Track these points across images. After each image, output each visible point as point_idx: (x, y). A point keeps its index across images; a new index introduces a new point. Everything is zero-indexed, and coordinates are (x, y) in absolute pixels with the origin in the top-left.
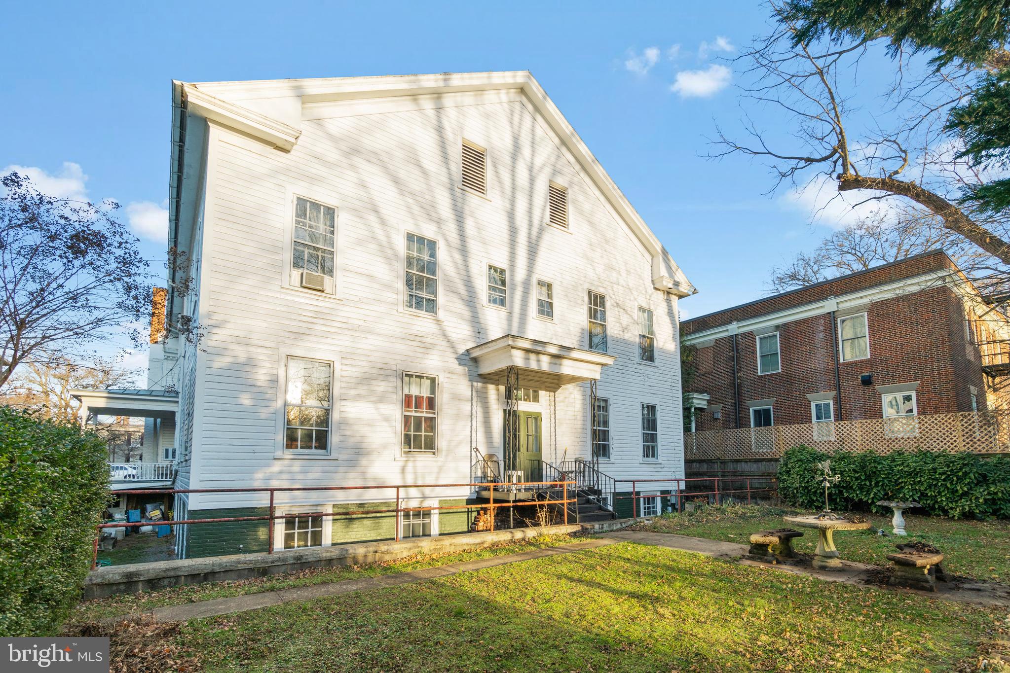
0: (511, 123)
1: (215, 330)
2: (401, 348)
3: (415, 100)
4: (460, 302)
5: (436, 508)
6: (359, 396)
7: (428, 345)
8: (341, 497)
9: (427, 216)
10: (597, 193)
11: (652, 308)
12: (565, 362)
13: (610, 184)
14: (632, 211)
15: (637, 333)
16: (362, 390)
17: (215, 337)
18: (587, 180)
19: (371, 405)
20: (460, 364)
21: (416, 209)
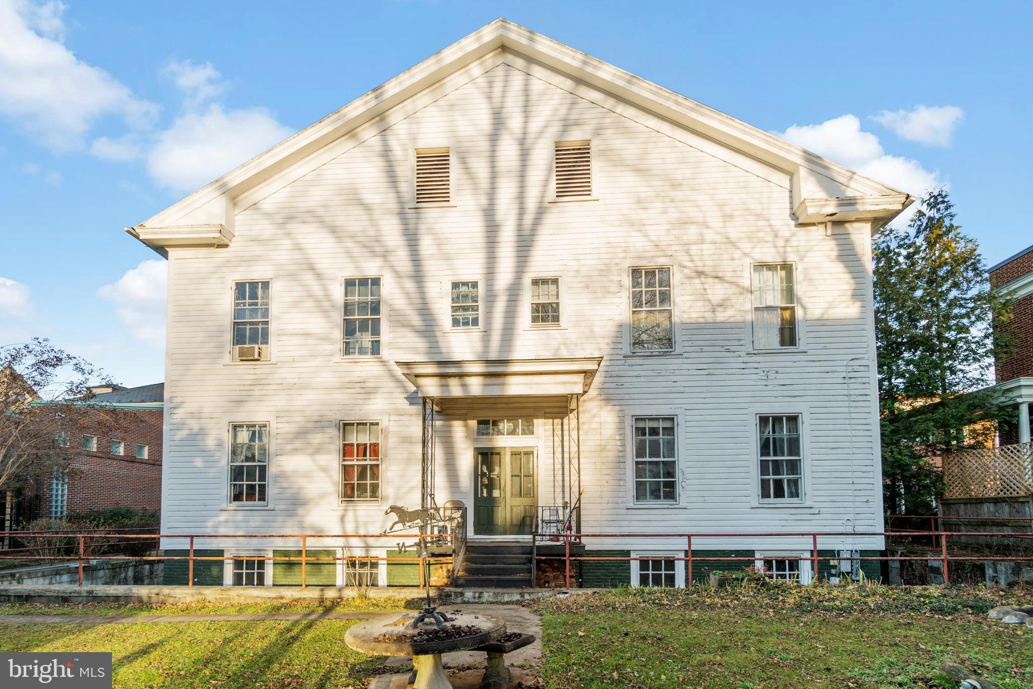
0: (490, 98)
1: (176, 411)
2: (340, 397)
3: (354, 137)
4: (413, 334)
5: (383, 559)
6: (295, 450)
7: (370, 390)
8: (280, 544)
9: (370, 254)
10: (653, 122)
11: (791, 258)
12: (511, 380)
13: (668, 99)
14: (722, 122)
15: (748, 307)
16: (298, 444)
17: (175, 416)
18: (630, 112)
19: (307, 458)
20: (411, 404)
21: (356, 250)
